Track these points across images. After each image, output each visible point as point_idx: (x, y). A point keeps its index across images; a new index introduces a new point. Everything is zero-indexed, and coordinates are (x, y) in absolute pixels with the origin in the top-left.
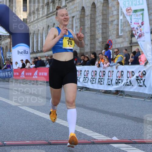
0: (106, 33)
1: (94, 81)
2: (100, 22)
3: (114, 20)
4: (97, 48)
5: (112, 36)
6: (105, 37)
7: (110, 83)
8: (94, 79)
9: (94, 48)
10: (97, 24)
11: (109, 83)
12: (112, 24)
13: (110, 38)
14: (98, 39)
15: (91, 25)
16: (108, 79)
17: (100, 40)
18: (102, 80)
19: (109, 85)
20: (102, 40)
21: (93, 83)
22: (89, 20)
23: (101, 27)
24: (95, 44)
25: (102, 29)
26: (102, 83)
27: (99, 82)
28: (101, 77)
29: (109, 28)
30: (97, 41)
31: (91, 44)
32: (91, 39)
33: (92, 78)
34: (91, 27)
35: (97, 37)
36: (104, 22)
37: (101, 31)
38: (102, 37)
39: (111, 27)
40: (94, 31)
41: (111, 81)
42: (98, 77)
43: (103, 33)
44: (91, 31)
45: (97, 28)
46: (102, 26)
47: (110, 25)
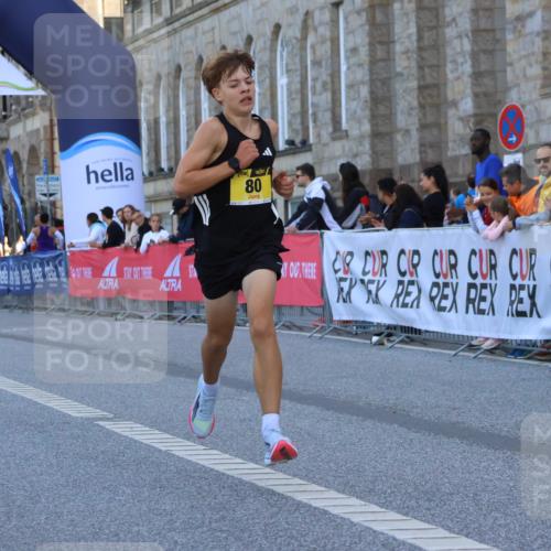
0: (492, 73)
1: (445, 297)
2: (465, 24)
3: (531, 14)
4: (450, 145)
5: (523, 87)
6: (486, 95)
7: (526, 307)
8: (448, 291)
9: (439, 145)
10: (450, 32)
11: (521, 308)
12: (519, 34)
13: (513, 98)
14: (455, 104)
15: (420, 38)
16: (513, 287)
17: (467, 106)
18: (486, 293)
19: (521, 314)
20: (477, 105)
21: (441, 309)
22: (413, 17)
23: (467, 46)
24: (440, 126)
25: (474, 56)
26: (484, 306)
27: (469, 301)
28: (479, 281)
29: (505, 50)
30: (451, 112)
31: (423, 127)
32: (422, 106)
33: (435, 285)
34: (420, 49)
35: (450, 96)
36: (483, 24)
37: (467, 68)
38: (476, 95)
39: (513, 47)
40: (438, 67)
41: (532, 296)
42: (463, 278)
43: (477, 76)
44: (421, 68)
45: (449, 51)
46: (474, 42)
47: (509, 37)
